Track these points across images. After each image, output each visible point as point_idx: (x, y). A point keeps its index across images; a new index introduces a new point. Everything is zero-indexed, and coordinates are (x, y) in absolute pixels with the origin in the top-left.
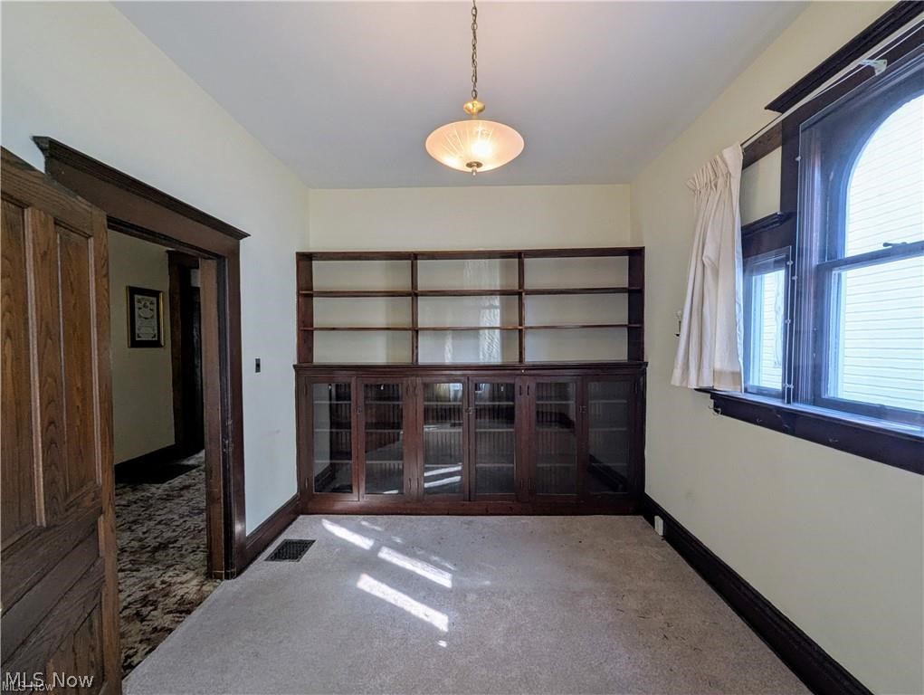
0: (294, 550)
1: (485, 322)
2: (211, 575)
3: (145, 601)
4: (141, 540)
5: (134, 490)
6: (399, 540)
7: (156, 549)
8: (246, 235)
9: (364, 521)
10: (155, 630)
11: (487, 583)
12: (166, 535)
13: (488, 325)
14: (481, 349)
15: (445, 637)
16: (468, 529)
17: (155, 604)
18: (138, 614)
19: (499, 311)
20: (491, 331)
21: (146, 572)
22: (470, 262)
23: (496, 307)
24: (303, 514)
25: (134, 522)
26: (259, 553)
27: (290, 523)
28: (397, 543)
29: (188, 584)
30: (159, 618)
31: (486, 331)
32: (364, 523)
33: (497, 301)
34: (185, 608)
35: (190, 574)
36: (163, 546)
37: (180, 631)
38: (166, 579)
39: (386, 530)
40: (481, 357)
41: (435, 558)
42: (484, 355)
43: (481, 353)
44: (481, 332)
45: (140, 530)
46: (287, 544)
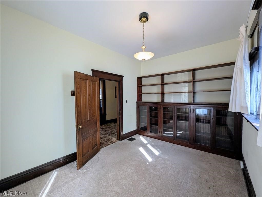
0: (132, 140)
1: (183, 91)
2: (118, 139)
3: (108, 140)
4: (112, 132)
5: (114, 124)
6: (153, 144)
7: (113, 133)
8: (124, 76)
9: (148, 138)
10: (108, 144)
11: (167, 158)
12: (115, 132)
13: (184, 92)
14: (182, 99)
15: (149, 162)
16: (171, 146)
17: (109, 141)
18: (107, 141)
19: (187, 87)
20: (185, 93)
21: (110, 136)
22: (179, 74)
23: (186, 86)
24: (138, 134)
25: (112, 129)
26: (126, 138)
27: (134, 135)
28: (152, 144)
29: (114, 139)
30: (109, 143)
31: (183, 93)
32: (148, 139)
33: (187, 84)
34: (112, 143)
35: (115, 138)
36: (114, 133)
37: (110, 145)
38: (112, 138)
39: (152, 141)
40: (182, 101)
41: (158, 149)
42: (183, 100)
43: (182, 100)
44: (182, 93)
45: (112, 130)
46: (132, 138)
